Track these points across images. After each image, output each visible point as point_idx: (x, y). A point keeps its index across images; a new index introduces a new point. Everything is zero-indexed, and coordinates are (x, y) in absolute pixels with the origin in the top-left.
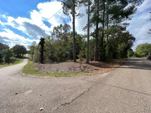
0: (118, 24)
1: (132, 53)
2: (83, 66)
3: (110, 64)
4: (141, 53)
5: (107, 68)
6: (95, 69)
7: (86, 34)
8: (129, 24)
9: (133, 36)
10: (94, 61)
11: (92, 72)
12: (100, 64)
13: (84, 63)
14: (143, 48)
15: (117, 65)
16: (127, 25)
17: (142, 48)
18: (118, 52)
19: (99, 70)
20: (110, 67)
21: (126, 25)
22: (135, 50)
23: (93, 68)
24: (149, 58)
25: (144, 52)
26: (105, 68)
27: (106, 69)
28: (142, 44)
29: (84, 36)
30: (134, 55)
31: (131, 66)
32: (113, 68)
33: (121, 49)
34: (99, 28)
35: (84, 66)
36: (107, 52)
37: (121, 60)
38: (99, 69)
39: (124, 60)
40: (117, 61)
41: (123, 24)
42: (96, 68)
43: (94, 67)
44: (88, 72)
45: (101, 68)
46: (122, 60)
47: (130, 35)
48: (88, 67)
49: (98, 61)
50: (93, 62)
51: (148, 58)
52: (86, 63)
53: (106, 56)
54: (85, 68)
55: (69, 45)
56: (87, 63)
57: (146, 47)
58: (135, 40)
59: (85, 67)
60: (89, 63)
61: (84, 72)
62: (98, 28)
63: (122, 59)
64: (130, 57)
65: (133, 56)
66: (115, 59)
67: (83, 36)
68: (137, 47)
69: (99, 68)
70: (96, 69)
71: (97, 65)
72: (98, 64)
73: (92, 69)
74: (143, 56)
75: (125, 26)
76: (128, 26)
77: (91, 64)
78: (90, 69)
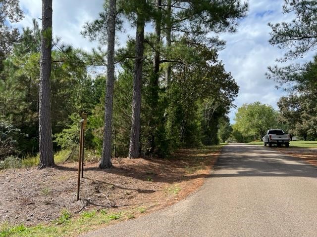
0: (197, 37)
1: (227, 128)
2: (87, 182)
3: (182, 166)
4: (248, 130)
5: (179, 180)
6: (140, 191)
7: (97, 51)
8: (224, 44)
9: (234, 80)
10: (128, 158)
11: (131, 202)
12: (152, 167)
13: (92, 169)
14: (252, 116)
15: (204, 169)
16: (220, 46)
17: (249, 116)
18: (196, 127)
19: (152, 192)
20: (187, 178)
21: (218, 44)
22: (234, 119)
23: (132, 186)
24: (268, 143)
25: (252, 127)
26: (171, 181)
27: (176, 184)
28: (248, 104)
29: (90, 58)
30: (231, 135)
31: (241, 170)
32: (196, 181)
33: (204, 116)
34: (145, 37)
35: (94, 183)
36: (168, 125)
37: (209, 152)
38: (152, 188)
39: (216, 152)
40: (198, 155)
41: (211, 40)
42: (141, 184)
43: (133, 180)
44: (114, 207)
45: (158, 183)
46: (208, 150)
47: (227, 76)
48: (111, 186)
49: (142, 157)
50: (127, 161)
51: (265, 145)
52: (101, 168)
53: (167, 138)
54: (98, 192)
55: (13, 86)
56: (106, 166)
57: (257, 115)
58: (237, 91)
59: (98, 187)
60: (114, 167)
61: (97, 208)
62: (143, 36)
63: (210, 148)
64: (224, 142)
65: (229, 139)
66: (189, 148)
67: (85, 55)
68: (238, 112)
69: (152, 185)
70: (141, 189)
71: (143, 171)
72: (145, 167)
73: (129, 191)
74: (252, 138)
75: (213, 48)
76: (222, 49)
77: (122, 169)
78: (120, 193)
